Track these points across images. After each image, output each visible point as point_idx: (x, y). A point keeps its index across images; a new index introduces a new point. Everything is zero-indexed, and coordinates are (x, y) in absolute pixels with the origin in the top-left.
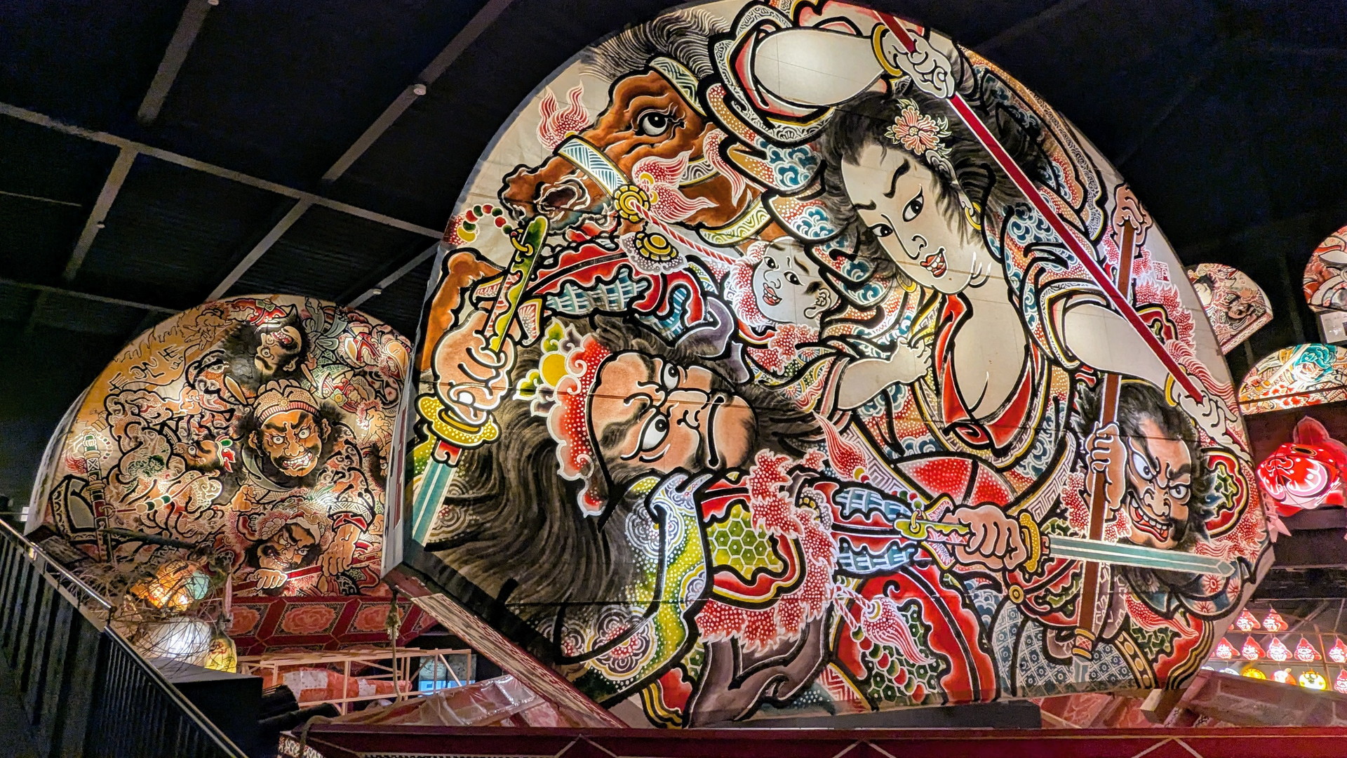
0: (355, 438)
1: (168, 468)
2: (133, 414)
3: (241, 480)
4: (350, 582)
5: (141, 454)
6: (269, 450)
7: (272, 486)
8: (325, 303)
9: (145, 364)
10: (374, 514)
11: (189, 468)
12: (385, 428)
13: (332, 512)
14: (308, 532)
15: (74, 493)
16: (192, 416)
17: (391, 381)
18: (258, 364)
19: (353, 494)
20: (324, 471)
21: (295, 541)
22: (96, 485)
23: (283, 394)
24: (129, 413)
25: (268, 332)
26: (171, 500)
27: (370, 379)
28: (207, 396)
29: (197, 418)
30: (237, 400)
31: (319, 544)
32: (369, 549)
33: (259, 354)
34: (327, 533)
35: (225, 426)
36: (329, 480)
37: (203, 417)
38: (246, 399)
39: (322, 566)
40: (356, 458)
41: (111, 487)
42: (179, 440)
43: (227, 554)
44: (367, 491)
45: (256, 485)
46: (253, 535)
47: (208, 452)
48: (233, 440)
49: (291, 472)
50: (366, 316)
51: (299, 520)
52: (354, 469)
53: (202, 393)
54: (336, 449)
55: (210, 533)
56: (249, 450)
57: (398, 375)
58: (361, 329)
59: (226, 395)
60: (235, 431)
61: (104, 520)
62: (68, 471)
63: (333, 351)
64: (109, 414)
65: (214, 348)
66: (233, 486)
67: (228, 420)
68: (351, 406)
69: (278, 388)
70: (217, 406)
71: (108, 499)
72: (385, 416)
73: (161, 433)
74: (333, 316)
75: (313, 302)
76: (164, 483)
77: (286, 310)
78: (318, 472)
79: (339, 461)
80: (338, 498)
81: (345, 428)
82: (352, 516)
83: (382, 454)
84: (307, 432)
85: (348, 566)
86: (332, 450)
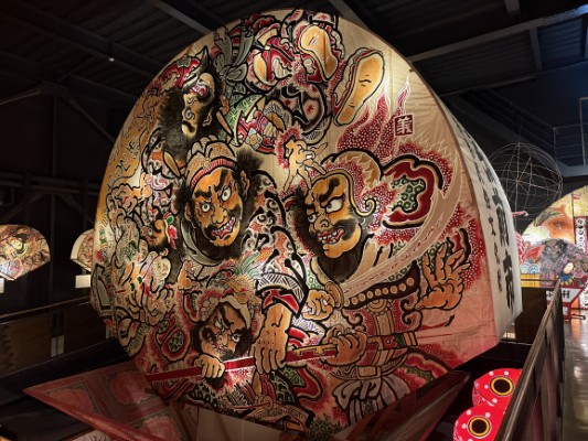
0: (275, 186)
1: (139, 251)
2: (119, 207)
5: (125, 241)
6: (200, 220)
7: (205, 260)
8: (231, 26)
9: (121, 161)
11: (150, 249)
13: (259, 288)
14: (238, 312)
15: (99, 278)
16: (148, 199)
17: (310, 89)
18: (184, 129)
20: (248, 236)
21: (229, 324)
22: (107, 270)
23: (204, 155)
25: (189, 89)
26: (143, 281)
28: (154, 177)
29: (151, 200)
30: (172, 173)
31: (250, 330)
33: (184, 118)
35: (168, 202)
36: (253, 246)
37: (154, 198)
38: (179, 169)
39: (255, 359)
40: (278, 214)
41: (113, 271)
42: (143, 224)
44: (295, 257)
45: (194, 263)
48: (175, 216)
49: (219, 242)
53: (151, 175)
54: (257, 206)
55: (166, 313)
56: (186, 223)
57: (317, 77)
58: (268, 36)
59: (166, 171)
60: (175, 207)
62: (96, 260)
64: (109, 210)
67: (169, 196)
68: (267, 145)
69: (201, 150)
70: (162, 184)
71: (112, 282)
72: (308, 145)
73: (133, 219)
74: (240, 36)
75: (221, 31)
76: (138, 266)
77: (200, 56)
78: (242, 238)
79: (261, 221)
80: (264, 269)
81: (264, 177)
82: (281, 293)
83: (309, 201)
84: (228, 192)
85: (282, 362)
86: (253, 208)
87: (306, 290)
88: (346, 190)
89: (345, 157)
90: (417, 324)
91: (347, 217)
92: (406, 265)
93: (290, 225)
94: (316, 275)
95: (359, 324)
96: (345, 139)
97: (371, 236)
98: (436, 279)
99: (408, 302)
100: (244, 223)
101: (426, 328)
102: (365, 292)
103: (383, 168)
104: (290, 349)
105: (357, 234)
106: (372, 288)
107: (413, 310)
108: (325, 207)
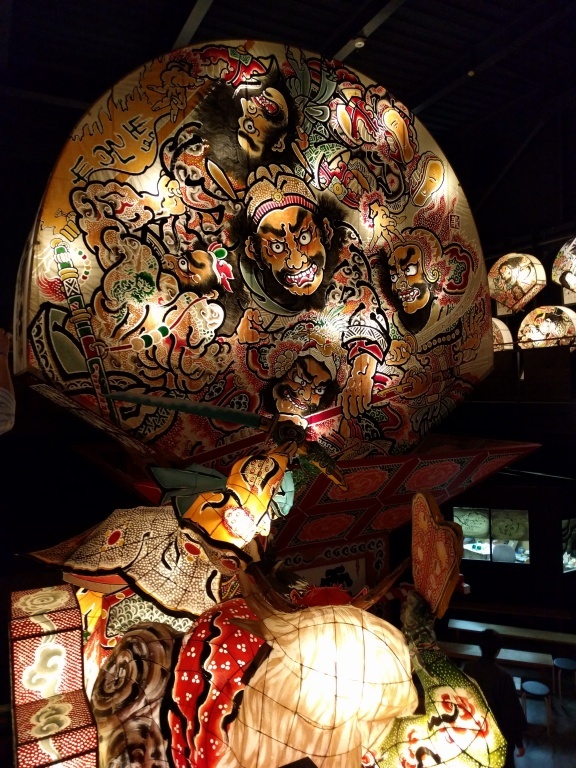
0: (360, 242)
1: (159, 289)
2: (107, 215)
3: (244, 302)
4: (372, 425)
5: (125, 273)
6: (269, 261)
7: (276, 308)
8: (309, 55)
9: (110, 143)
10: (388, 340)
11: (183, 289)
12: (391, 228)
13: (345, 340)
14: (322, 365)
15: (56, 327)
16: (176, 217)
17: (392, 164)
18: (242, 142)
19: (365, 315)
20: (332, 288)
21: (311, 378)
22: (81, 315)
23: (275, 185)
24: (103, 215)
25: (248, 95)
26: (170, 332)
27: (369, 163)
28: (189, 190)
29: (182, 220)
30: (224, 193)
31: (335, 381)
32: (389, 383)
33: (241, 129)
35: (215, 229)
36: (338, 299)
37: (189, 218)
38: (236, 191)
39: (342, 407)
40: (364, 269)
41: (98, 317)
42: (167, 251)
43: (241, 398)
44: (379, 311)
45: (260, 309)
46: (265, 373)
47: (202, 266)
48: (228, 249)
49: (297, 290)
50: (358, 73)
51: (313, 352)
52: (363, 283)
53: (183, 184)
54: (342, 258)
55: (219, 373)
56: (247, 261)
57: (398, 157)
58: (353, 92)
59: (212, 187)
60: (228, 237)
61: (97, 362)
62: (44, 297)
63: (325, 124)
64: (79, 216)
65: (189, 119)
66: (236, 311)
67: (218, 222)
68: (352, 200)
69: (269, 177)
70: (202, 202)
71: (97, 334)
72: (390, 213)
77: (265, 64)
78: (325, 289)
79: (347, 274)
80: (349, 322)
81: (349, 230)
82: (367, 344)
83: (391, 262)
84: (308, 237)
85: (368, 405)
86: (338, 259)
88: (420, 259)
89: (418, 232)
90: (461, 360)
91: (421, 281)
92: (455, 322)
93: (375, 282)
94: (397, 327)
95: (427, 364)
96: (419, 217)
97: (436, 298)
98: (470, 330)
99: (456, 346)
100: (328, 274)
101: (465, 362)
102: (431, 341)
103: (444, 249)
104: (376, 392)
105: (427, 295)
106: (436, 338)
107: (459, 351)
108: (404, 271)
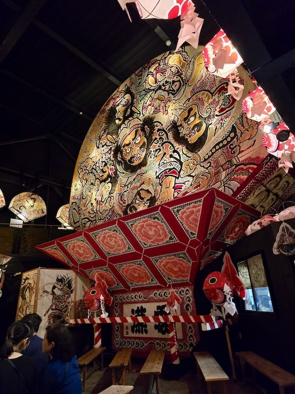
0: (162, 125)
1: (95, 186)
3: (118, 178)
5: (88, 185)
6: (125, 157)
7: (129, 175)
8: (137, 72)
9: (86, 149)
11: (101, 183)
12: (177, 108)
13: (158, 174)
14: (148, 191)
15: (74, 209)
18: (117, 121)
19: (167, 159)
20: (150, 153)
25: (118, 105)
26: (97, 199)
31: (154, 196)
32: (183, 188)
33: (116, 117)
34: (157, 187)
35: (109, 157)
36: (153, 157)
38: (115, 140)
40: (164, 137)
42: (97, 172)
44: (175, 151)
45: (124, 177)
46: (124, 203)
47: (106, 172)
48: (113, 161)
49: (136, 163)
51: (143, 187)
52: (165, 143)
53: (101, 148)
54: (154, 138)
55: (110, 209)
56: (119, 162)
58: (154, 67)
59: (108, 143)
60: (113, 157)
61: (80, 216)
62: (72, 201)
64: (79, 174)
66: (115, 182)
67: (110, 154)
69: (125, 126)
70: (106, 150)
71: (81, 207)
73: (92, 173)
74: (142, 74)
75: (133, 76)
76: (94, 193)
77: (124, 89)
80: (159, 165)
81: (156, 123)
82: (169, 171)
83: (179, 123)
84: (139, 138)
87: (181, 164)
88: (196, 111)
89: (194, 97)
90: (238, 152)
91: (198, 122)
92: (229, 129)
94: (186, 155)
95: (210, 166)
96: (193, 90)
97: (211, 124)
98: (244, 128)
99: (232, 144)
100: (148, 149)
101: (243, 151)
102: (211, 151)
103: (212, 94)
105: (204, 126)
106: (214, 147)
107: (236, 146)
108: (187, 122)
